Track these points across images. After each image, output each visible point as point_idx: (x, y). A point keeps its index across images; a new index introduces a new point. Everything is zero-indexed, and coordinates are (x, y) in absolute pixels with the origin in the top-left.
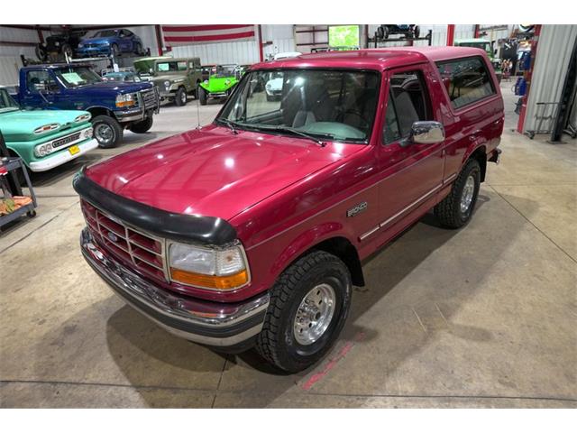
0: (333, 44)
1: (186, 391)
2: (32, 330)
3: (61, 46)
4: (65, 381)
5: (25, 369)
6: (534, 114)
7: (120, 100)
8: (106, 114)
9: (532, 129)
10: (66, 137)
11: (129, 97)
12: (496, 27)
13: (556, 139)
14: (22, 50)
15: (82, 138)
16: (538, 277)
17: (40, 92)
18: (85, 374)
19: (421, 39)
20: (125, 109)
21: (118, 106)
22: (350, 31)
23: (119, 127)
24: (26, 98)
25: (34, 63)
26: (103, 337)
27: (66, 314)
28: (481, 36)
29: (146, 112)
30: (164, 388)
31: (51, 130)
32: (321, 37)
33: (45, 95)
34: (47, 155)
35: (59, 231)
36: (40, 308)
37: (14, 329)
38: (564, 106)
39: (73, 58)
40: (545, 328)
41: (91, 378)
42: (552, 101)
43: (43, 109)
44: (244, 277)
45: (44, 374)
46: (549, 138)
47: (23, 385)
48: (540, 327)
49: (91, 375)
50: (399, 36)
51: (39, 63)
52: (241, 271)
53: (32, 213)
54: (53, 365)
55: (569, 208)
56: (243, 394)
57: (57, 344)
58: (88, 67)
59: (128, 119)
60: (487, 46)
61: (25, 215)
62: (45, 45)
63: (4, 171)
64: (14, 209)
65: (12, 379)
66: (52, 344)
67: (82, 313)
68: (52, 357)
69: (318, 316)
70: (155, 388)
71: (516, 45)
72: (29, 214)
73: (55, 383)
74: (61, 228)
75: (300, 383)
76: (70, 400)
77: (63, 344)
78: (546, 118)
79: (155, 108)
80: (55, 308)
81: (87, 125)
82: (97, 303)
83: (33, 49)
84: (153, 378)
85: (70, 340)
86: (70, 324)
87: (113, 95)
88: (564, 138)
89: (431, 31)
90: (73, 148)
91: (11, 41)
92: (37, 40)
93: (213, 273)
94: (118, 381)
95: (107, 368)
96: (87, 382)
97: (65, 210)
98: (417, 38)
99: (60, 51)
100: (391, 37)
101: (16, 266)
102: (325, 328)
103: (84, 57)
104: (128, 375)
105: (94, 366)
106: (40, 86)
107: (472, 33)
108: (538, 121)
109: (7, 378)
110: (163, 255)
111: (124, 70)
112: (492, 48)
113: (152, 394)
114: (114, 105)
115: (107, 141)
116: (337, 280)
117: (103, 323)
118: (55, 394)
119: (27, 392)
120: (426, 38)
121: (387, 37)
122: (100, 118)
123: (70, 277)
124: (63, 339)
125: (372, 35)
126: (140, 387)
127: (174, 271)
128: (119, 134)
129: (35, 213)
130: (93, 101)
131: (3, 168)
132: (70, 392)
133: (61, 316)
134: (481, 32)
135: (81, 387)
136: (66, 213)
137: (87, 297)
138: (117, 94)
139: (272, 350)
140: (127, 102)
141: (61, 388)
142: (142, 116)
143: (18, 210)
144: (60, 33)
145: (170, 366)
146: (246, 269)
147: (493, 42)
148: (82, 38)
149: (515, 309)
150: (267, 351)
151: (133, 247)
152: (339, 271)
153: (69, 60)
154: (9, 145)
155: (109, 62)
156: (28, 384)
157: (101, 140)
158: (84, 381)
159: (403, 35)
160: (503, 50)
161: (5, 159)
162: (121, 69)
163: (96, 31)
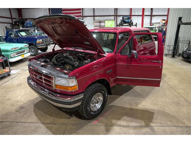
0: (106, 26)
1: (58, 124)
2: (10, 107)
3: (19, 24)
4: (21, 121)
5: (8, 118)
6: (167, 49)
7: (38, 41)
8: (33, 45)
9: (166, 53)
10: (20, 52)
11: (41, 40)
12: (156, 23)
13: (173, 56)
14: (6, 25)
15: (25, 52)
16: (164, 95)
17: (13, 38)
18: (27, 120)
19: (134, 25)
20: (39, 44)
21: (37, 43)
22: (112, 22)
23: (37, 50)
24: (8, 39)
25: (9, 29)
26: (32, 110)
27: (21, 103)
28: (152, 25)
29: (46, 45)
30: (51, 124)
31: (16, 49)
32: (102, 24)
33: (14, 39)
34: (14, 57)
35: (18, 80)
36: (12, 102)
37: (4, 107)
38: (175, 47)
39: (23, 28)
40: (165, 108)
41: (29, 121)
42: (172, 45)
43: (13, 43)
44: (76, 87)
45: (14, 120)
46: (171, 56)
47: (8, 122)
48: (164, 108)
49: (29, 120)
50: (127, 24)
51: (11, 29)
52: (75, 86)
53: (9, 74)
54: (17, 117)
55: (175, 76)
56: (75, 125)
57: (18, 111)
58: (28, 31)
59: (40, 47)
60: (154, 28)
61: (7, 75)
62: (13, 23)
63: (2, 61)
64: (4, 73)
65: (4, 121)
66: (16, 112)
67: (26, 103)
68: (16, 115)
69: (98, 102)
70: (48, 124)
71: (163, 29)
72: (8, 74)
73: (18, 122)
74: (18, 79)
75: (92, 122)
76: (22, 127)
77: (20, 112)
78: (170, 50)
79: (49, 44)
80: (17, 102)
81: (27, 48)
82: (30, 100)
83: (9, 25)
84: (48, 121)
85: (22, 110)
86: (22, 106)
87: (36, 40)
88: (176, 56)
89: (136, 23)
90: (23, 55)
91: (2, 22)
92: (11, 22)
93: (67, 86)
94: (37, 122)
95: (34, 118)
96: (28, 122)
97: (20, 74)
98: (132, 25)
99: (18, 25)
100: (124, 24)
101: (4, 90)
102: (100, 106)
103: (26, 28)
104: (40, 120)
105: (30, 118)
106: (13, 36)
107: (149, 24)
108: (168, 51)
109: (3, 121)
110: (53, 81)
111: (39, 32)
112: (155, 29)
113: (47, 125)
114: (36, 43)
115: (33, 54)
116: (103, 92)
117: (32, 106)
118: (18, 125)
119: (9, 124)
120: (135, 25)
121: (123, 25)
122: (31, 46)
123: (22, 93)
124: (20, 110)
125: (118, 24)
126: (44, 123)
127: (56, 85)
128: (37, 52)
129: (10, 74)
130: (29, 41)
131: (1, 60)
132: (22, 124)
133: (19, 104)
134: (152, 24)
135: (26, 123)
136: (20, 75)
137: (28, 99)
138: (37, 39)
139: (84, 111)
140: (40, 42)
141: (19, 123)
142: (45, 46)
143: (5, 73)
144: (18, 20)
145: (53, 118)
146: (77, 85)
147: (156, 27)
148: (26, 22)
149: (157, 103)
150: (82, 111)
151: (44, 79)
152: (104, 90)
153: (21, 28)
154: (3, 53)
155: (34, 29)
156: (9, 123)
157: (31, 53)
158: (26, 122)
159: (128, 24)
160: (159, 30)
161: (2, 57)
162: (38, 32)
163: (30, 20)
